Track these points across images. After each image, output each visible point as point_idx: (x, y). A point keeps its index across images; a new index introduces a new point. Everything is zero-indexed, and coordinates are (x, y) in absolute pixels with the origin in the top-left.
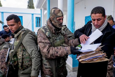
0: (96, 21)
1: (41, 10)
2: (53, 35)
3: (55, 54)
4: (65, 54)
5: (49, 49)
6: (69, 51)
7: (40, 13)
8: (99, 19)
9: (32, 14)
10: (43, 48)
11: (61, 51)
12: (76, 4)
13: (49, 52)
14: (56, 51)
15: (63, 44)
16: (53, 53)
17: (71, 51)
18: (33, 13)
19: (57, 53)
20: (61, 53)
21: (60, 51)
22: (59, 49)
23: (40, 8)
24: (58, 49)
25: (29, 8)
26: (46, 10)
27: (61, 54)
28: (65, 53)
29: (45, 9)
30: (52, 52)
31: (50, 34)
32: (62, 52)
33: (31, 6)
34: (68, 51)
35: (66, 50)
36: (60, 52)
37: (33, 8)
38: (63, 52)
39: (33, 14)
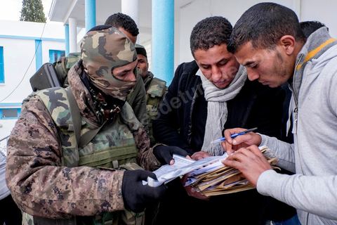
0: (214, 68)
1: (67, 25)
2: (84, 123)
3: (51, 202)
4: (96, 206)
5: (30, 178)
6: (114, 196)
7: (63, 37)
8: (221, 61)
9: (36, 40)
10: (10, 171)
11: (78, 190)
12: (181, 7)
13: (28, 189)
14: (56, 190)
15: (125, 163)
16: (44, 197)
17: (123, 194)
18: (38, 36)
19: (62, 197)
20: (78, 198)
21: (74, 192)
22: (72, 182)
23: (62, 20)
24: (69, 179)
25: (26, 20)
26: (84, 26)
27: (80, 203)
28: (98, 203)
29: (80, 23)
30: (39, 191)
31: (68, 117)
32: (82, 195)
33: (32, 12)
34: (111, 196)
35: (100, 187)
36: (74, 197)
37: (41, 19)
38: (88, 197)
39: (40, 41)
